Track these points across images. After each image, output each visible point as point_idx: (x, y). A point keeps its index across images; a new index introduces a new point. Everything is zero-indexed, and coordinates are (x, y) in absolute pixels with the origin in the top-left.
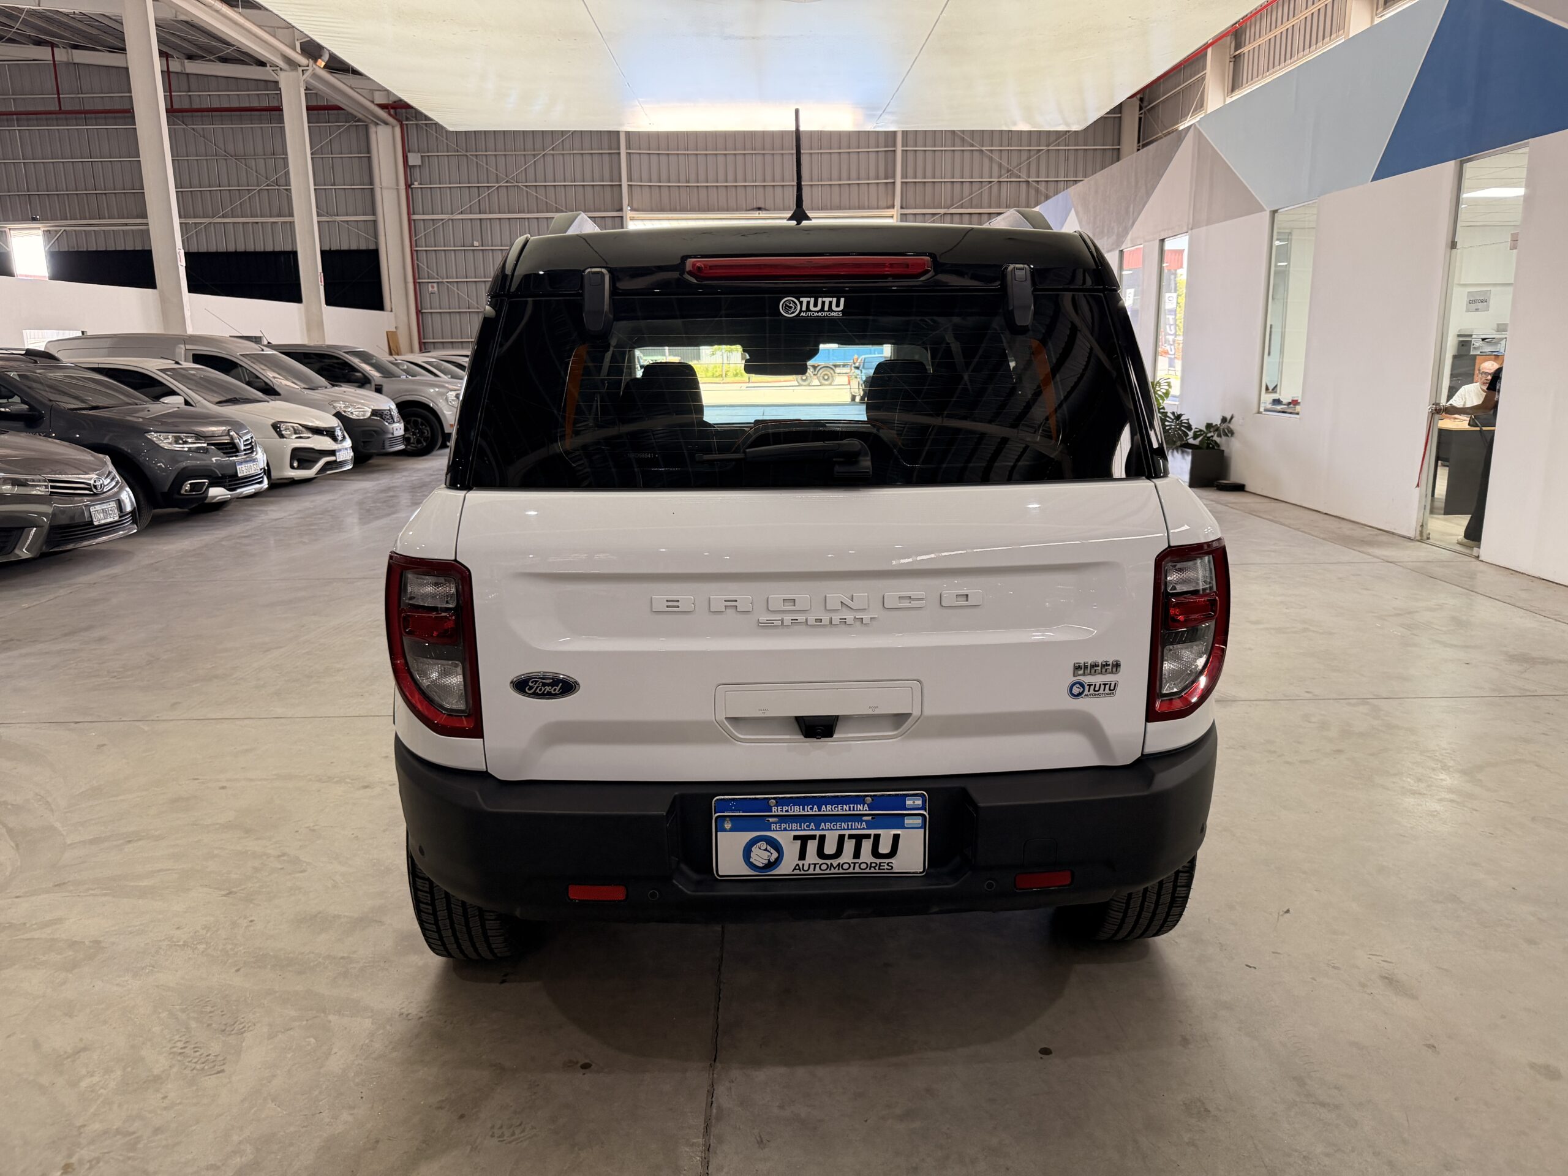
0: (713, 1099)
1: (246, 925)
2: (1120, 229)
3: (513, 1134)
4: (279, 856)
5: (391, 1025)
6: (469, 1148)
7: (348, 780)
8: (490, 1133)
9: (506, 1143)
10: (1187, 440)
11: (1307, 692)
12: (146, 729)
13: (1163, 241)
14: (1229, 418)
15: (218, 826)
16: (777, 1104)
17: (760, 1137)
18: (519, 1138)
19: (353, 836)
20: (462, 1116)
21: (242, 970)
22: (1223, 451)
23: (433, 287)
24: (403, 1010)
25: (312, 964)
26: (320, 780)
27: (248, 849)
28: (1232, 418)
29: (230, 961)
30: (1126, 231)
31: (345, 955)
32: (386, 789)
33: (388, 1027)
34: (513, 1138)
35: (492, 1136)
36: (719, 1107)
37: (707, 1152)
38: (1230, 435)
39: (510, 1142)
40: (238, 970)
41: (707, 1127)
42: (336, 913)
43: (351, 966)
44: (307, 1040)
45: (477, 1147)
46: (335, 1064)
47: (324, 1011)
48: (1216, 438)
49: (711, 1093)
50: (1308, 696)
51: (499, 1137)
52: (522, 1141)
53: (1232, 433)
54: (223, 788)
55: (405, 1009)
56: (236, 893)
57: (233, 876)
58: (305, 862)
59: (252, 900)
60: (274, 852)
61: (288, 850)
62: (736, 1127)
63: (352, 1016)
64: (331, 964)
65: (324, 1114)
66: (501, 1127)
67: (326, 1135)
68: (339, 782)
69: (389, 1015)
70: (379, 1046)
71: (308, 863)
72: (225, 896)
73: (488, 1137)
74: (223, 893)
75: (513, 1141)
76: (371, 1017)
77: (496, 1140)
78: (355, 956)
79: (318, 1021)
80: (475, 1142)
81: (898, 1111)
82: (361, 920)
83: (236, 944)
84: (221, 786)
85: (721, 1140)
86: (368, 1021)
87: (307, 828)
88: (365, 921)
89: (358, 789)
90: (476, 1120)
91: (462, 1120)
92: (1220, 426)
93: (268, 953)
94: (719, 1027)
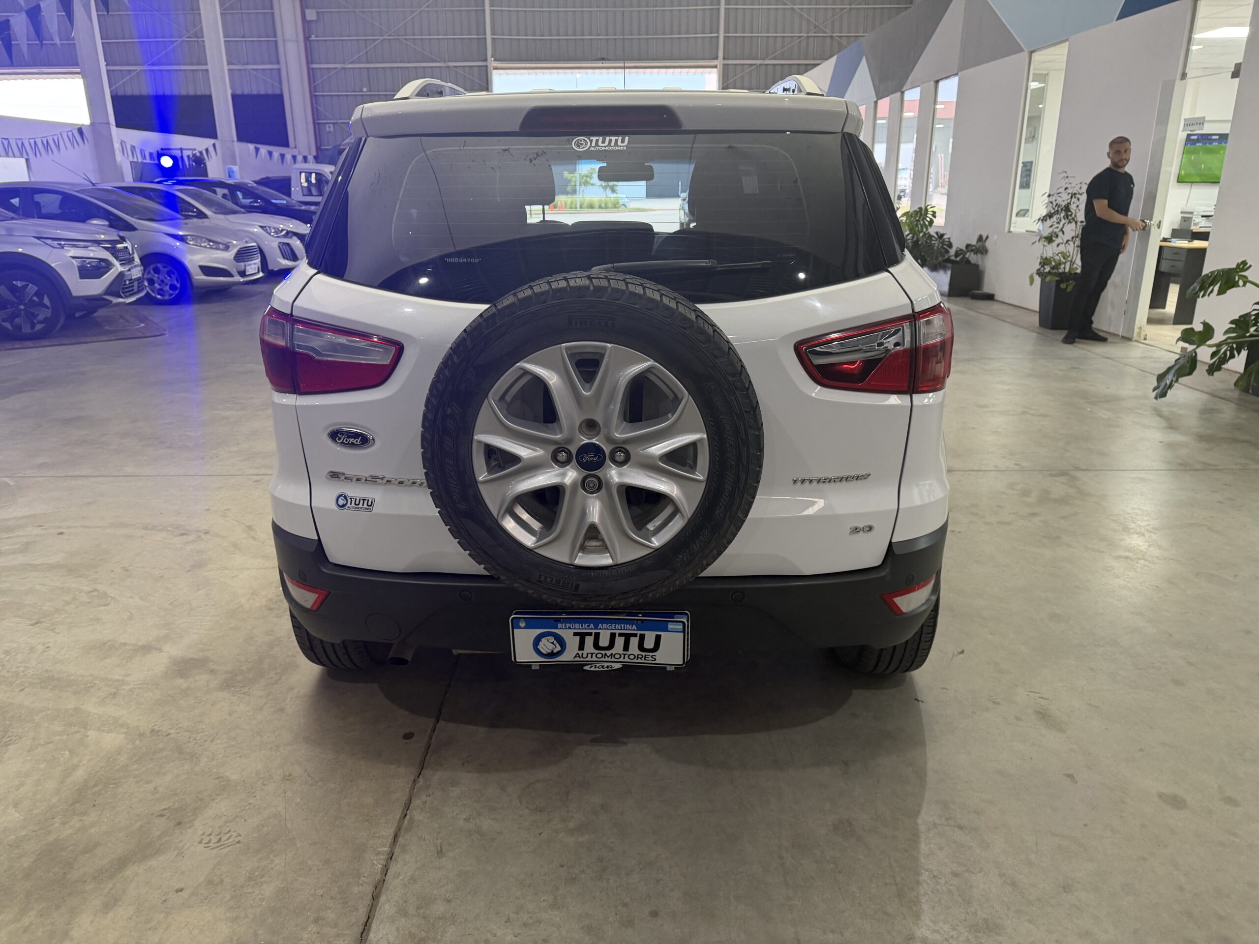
0: (408, 811)
1: (41, 650)
2: (902, 73)
3: (220, 841)
4: (90, 592)
5: (140, 741)
6: (176, 852)
7: (169, 528)
8: (200, 839)
10: (948, 255)
12: (11, 483)
13: (937, 82)
14: (984, 238)
15: (46, 566)
16: (464, 817)
17: (441, 847)
18: (224, 845)
19: (160, 575)
20: (179, 823)
21: (26, 689)
23: (329, 127)
24: (155, 727)
25: (89, 685)
26: (146, 528)
27: (64, 585)
28: (987, 237)
29: (17, 682)
30: (907, 75)
31: (120, 678)
32: (200, 536)
33: (137, 742)
34: (217, 845)
35: (200, 842)
36: (412, 820)
37: (389, 860)
38: (984, 253)
39: (213, 849)
40: (22, 690)
41: (396, 837)
42: (123, 641)
43: (123, 688)
44: (62, 752)
45: (183, 852)
46: (79, 775)
47: (85, 728)
48: (972, 256)
49: (407, 806)
51: (205, 843)
52: (226, 847)
53: (986, 251)
54: (61, 533)
55: (158, 726)
56: (42, 622)
57: (45, 608)
58: (111, 597)
59: (55, 628)
60: (86, 589)
61: (99, 587)
62: (421, 837)
63: (108, 733)
64: (105, 686)
65: (56, 820)
66: (210, 835)
67: (51, 839)
68: (161, 530)
69: (142, 731)
70: (123, 759)
71: (113, 598)
72: (32, 625)
73: (196, 844)
74: (31, 623)
75: (218, 847)
76: (125, 733)
77: (202, 845)
78: (128, 679)
79: (78, 736)
80: (183, 848)
81: (571, 825)
82: (144, 647)
83: (28, 667)
84: (60, 532)
85: (404, 851)
86: (121, 736)
87: (122, 568)
88: (146, 649)
89: (177, 536)
90: (190, 827)
91: (177, 827)
92: (976, 245)
93: (53, 676)
94: (431, 746)
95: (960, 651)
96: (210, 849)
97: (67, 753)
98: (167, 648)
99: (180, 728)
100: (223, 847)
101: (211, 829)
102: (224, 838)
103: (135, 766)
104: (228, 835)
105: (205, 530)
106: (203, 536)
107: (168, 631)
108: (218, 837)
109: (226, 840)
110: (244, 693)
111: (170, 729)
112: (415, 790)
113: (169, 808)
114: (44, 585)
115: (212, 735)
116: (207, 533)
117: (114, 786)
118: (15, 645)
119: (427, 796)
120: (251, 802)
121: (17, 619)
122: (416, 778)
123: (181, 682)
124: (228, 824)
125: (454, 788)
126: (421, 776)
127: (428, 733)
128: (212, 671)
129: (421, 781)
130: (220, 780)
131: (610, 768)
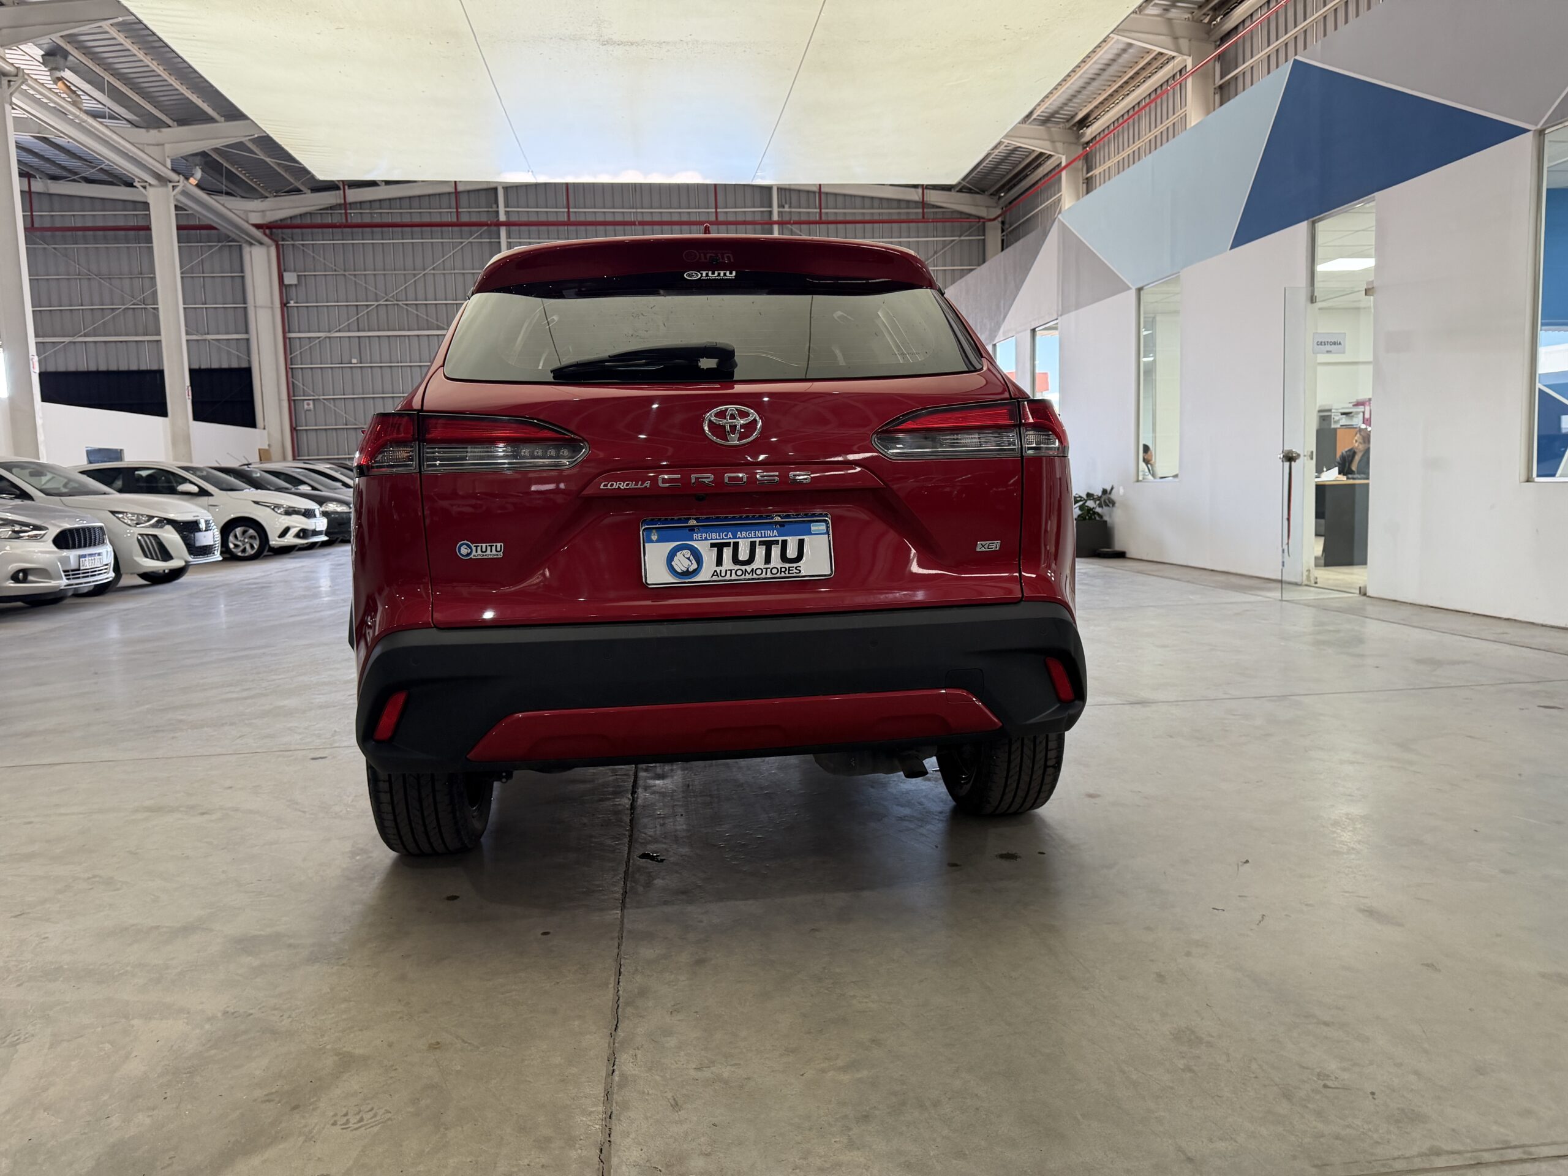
0: (615, 1067)
1: (37, 942)
3: (361, 1120)
4: (89, 878)
5: (212, 1024)
6: (302, 1139)
7: (181, 809)
8: (332, 1121)
11: (1225, 694)
13: (1034, 331)
14: (1109, 492)
15: (16, 856)
16: (694, 1066)
17: (674, 1099)
18: (368, 1124)
20: (296, 1107)
23: (308, 404)
24: (228, 1009)
25: (116, 973)
27: (51, 874)
28: (1112, 489)
29: (10, 977)
30: (998, 325)
31: (161, 962)
32: (227, 814)
33: (207, 1027)
34: (360, 1124)
35: (335, 1123)
36: (622, 1075)
37: (608, 1119)
39: (356, 1129)
41: (608, 1094)
42: (154, 924)
43: (167, 972)
44: (101, 1046)
45: (313, 1137)
46: (134, 1067)
47: (126, 1017)
49: (612, 1060)
51: (342, 1125)
52: (372, 1127)
54: (30, 823)
55: (232, 1007)
56: (29, 913)
57: (29, 899)
58: (120, 881)
59: (49, 918)
60: (83, 875)
61: (101, 873)
62: (644, 1093)
63: (162, 1019)
64: (142, 971)
65: (113, 1118)
66: (346, 1115)
67: (112, 1140)
68: (172, 811)
69: (210, 1015)
70: (192, 1046)
71: (124, 882)
72: (16, 917)
73: (328, 1126)
74: (12, 915)
75: (360, 1127)
76: (186, 1018)
77: (338, 1128)
78: (173, 962)
79: (118, 1027)
80: (310, 1132)
81: (840, 1063)
82: (184, 929)
83: (22, 961)
85: (625, 1106)
86: (181, 1023)
87: (128, 852)
88: (187, 930)
89: (192, 817)
90: (314, 1110)
91: (295, 1111)
92: (1101, 497)
93: (62, 967)
94: (621, 999)
95: (1244, 861)
96: (352, 1130)
97: (107, 1046)
98: (217, 927)
99: (264, 1007)
100: (369, 1126)
101: (344, 1110)
102: (367, 1116)
103: (213, 1052)
104: (371, 1114)
105: (233, 808)
106: (231, 813)
107: (213, 910)
108: (358, 1117)
109: (371, 1119)
110: (343, 965)
111: (250, 1009)
112: (616, 1045)
113: (276, 1092)
114: (19, 876)
115: (313, 1010)
116: (236, 810)
117: (188, 1075)
119: (635, 1049)
120: (391, 1075)
122: (613, 1033)
123: (251, 961)
124: (367, 1102)
125: (669, 1038)
126: (619, 1030)
127: (611, 986)
128: (290, 946)
129: (621, 1033)
130: (341, 1056)
131: (866, 1002)
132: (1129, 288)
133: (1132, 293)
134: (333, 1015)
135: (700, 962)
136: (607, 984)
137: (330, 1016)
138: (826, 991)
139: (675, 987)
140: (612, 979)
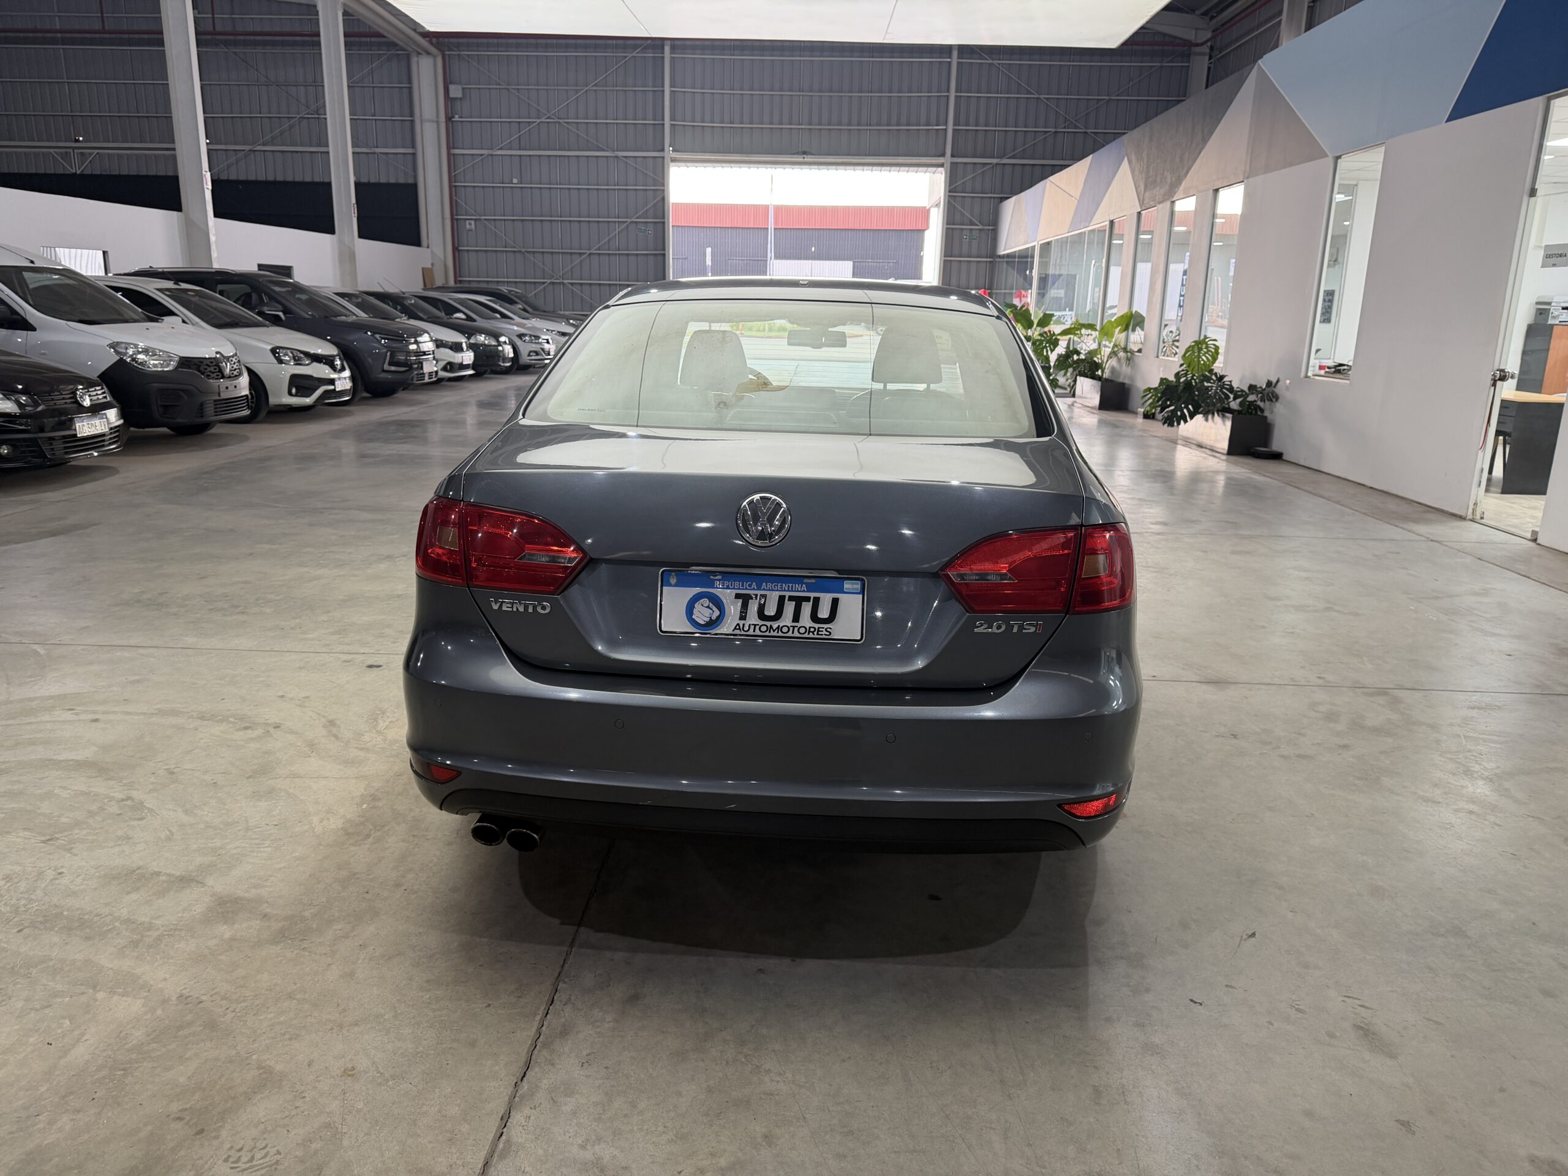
0: (505, 1130)
1: (52, 877)
2: (1174, 179)
3: (252, 1159)
4: (123, 800)
5: (163, 1010)
6: (194, 1172)
7: (230, 719)
8: (226, 1156)
9: (239, 1172)
10: (1228, 403)
11: (1319, 678)
12: (42, 652)
13: (1217, 191)
14: (1273, 384)
15: (71, 763)
16: (580, 1142)
18: (256, 1166)
19: (213, 781)
20: (202, 1131)
21: (25, 931)
22: (1266, 417)
23: (470, 224)
24: (184, 991)
25: (106, 928)
26: (202, 718)
27: (91, 789)
28: (1278, 381)
29: (15, 920)
30: (1178, 182)
31: (147, 920)
32: (268, 731)
33: (159, 1012)
34: (248, 1165)
35: (226, 1160)
36: (508, 1141)
38: (1274, 400)
40: (20, 931)
41: (486, 1166)
42: (156, 869)
43: (149, 934)
45: (202, 1173)
46: (80, 1053)
47: (94, 987)
48: (1259, 403)
49: (505, 1120)
50: (1320, 682)
51: (232, 1163)
52: (258, 1170)
53: (1277, 398)
54: (96, 720)
55: (188, 990)
56: (58, 839)
57: (64, 820)
58: (148, 808)
59: (72, 848)
60: (119, 796)
61: (135, 794)
62: (519, 1169)
63: (123, 996)
64: (127, 930)
65: (40, 1117)
66: (240, 1150)
67: (31, 1146)
68: (222, 721)
69: (167, 996)
70: (138, 1035)
71: (151, 810)
72: (43, 842)
73: (220, 1162)
74: (43, 838)
75: (250, 1168)
76: (144, 998)
77: (229, 1165)
78: (157, 922)
79: (84, 999)
80: (202, 1166)
82: (182, 879)
83: (32, 900)
84: (94, 718)
86: (139, 1003)
87: (166, 769)
88: (185, 881)
89: (238, 730)
90: (215, 1138)
91: (198, 1137)
92: (1265, 389)
93: (62, 913)
94: (541, 1037)
97: (67, 1022)
98: (210, 881)
99: (216, 994)
100: (256, 1168)
101: (242, 1142)
102: (258, 1156)
103: (154, 1045)
104: (264, 1152)
105: (276, 723)
106: (272, 730)
107: (215, 858)
108: (250, 1154)
109: (260, 1159)
111: (203, 995)
112: (517, 1099)
113: (191, 1108)
114: (65, 788)
115: (257, 1005)
116: (277, 727)
117: (122, 1072)
118: (18, 868)
119: (531, 1108)
120: (298, 1104)
121: (26, 833)
122: (519, 1082)
123: (225, 931)
124: (266, 1136)
125: (569, 1099)
126: (525, 1079)
127: (538, 1018)
128: (265, 916)
129: (525, 1086)
130: (261, 1071)
131: (778, 1081)
132: (1326, 156)
133: (1330, 161)
134: (273, 1015)
135: (633, 999)
136: (535, 1015)
137: (270, 1016)
138: (743, 1060)
139: (598, 1030)
140: (542, 1008)
